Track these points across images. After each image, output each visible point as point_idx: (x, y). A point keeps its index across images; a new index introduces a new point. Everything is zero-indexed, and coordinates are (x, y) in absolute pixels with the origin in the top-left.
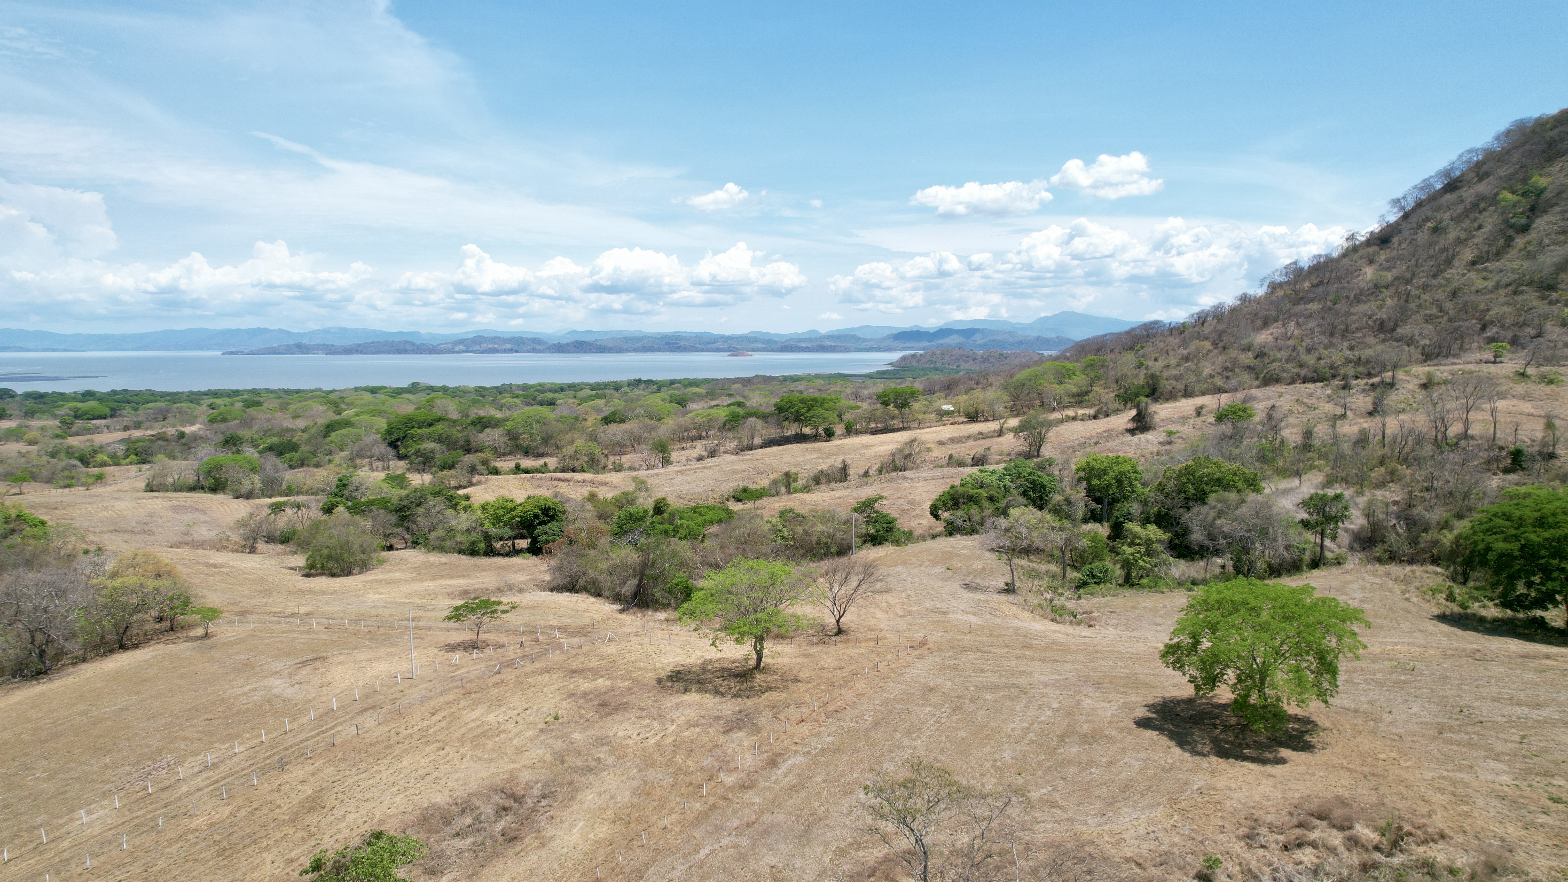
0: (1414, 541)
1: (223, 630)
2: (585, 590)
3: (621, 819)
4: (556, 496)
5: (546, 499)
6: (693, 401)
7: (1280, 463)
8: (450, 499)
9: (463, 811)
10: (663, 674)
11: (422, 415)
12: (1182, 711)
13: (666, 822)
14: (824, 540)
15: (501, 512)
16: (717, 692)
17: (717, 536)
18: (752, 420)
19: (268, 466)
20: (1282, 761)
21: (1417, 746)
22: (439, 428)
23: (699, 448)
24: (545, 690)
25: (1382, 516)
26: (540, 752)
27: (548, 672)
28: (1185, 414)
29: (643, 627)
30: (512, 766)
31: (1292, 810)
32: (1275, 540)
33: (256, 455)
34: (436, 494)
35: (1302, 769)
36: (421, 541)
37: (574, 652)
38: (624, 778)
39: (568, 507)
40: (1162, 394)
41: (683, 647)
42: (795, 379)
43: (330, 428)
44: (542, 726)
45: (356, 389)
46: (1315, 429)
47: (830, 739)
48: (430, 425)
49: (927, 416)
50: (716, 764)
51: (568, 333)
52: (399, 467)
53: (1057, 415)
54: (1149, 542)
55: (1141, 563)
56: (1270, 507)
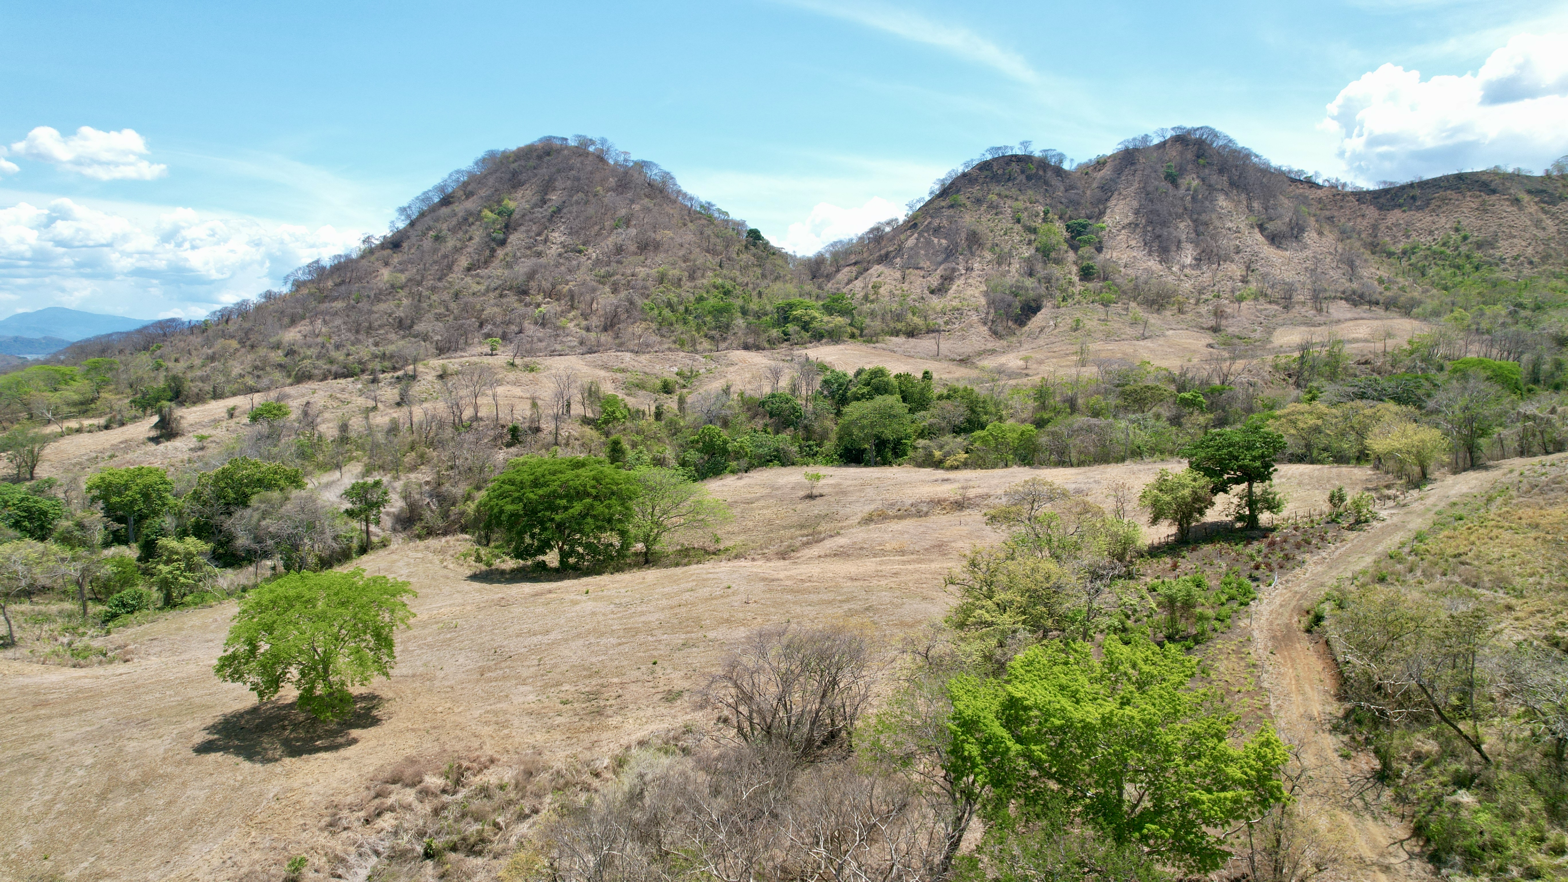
0: (445, 515)
7: (321, 458)
20: (355, 741)
21: (466, 691)
25: (417, 497)
28: (217, 417)
31: (368, 783)
32: (323, 532)
35: (373, 743)
40: (187, 397)
46: (351, 422)
53: (54, 428)
54: (189, 556)
55: (182, 580)
56: (314, 501)
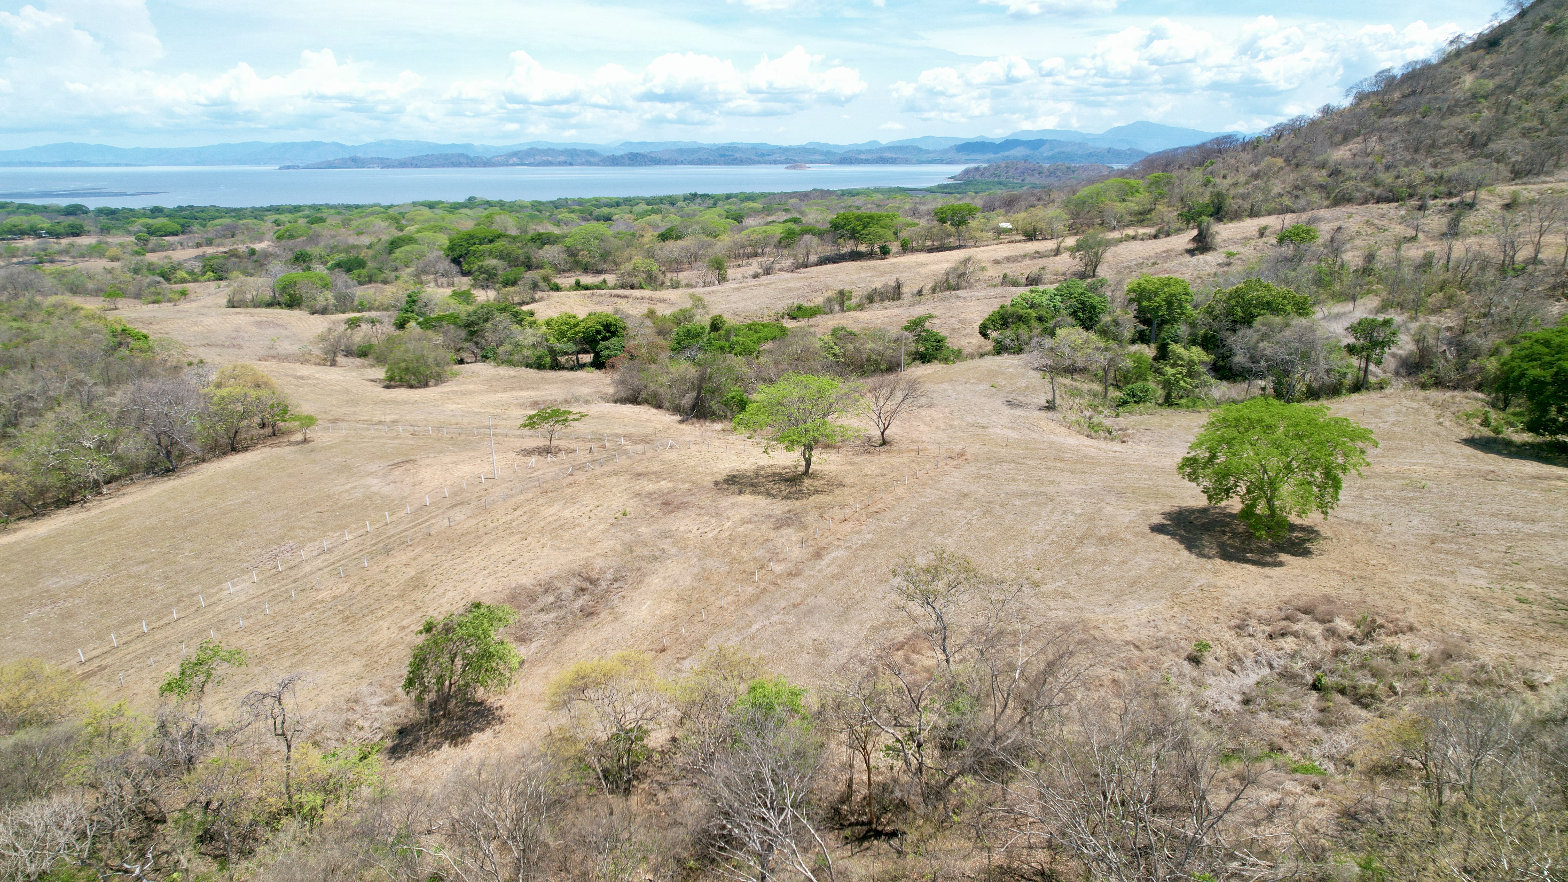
0: (1461, 368)
1: (320, 436)
2: (646, 401)
3: (683, 599)
4: (616, 313)
5: (606, 316)
6: (749, 216)
7: (1337, 287)
8: (516, 315)
9: (546, 591)
10: (720, 478)
11: (483, 231)
12: (1196, 518)
13: (723, 602)
14: (874, 357)
15: (565, 328)
16: (769, 494)
17: (771, 352)
18: (808, 237)
19: (340, 283)
20: (1281, 564)
21: (1408, 554)
22: (500, 244)
23: (755, 266)
24: (614, 490)
25: (1430, 342)
26: (610, 542)
27: (616, 474)
28: (1248, 235)
29: (702, 436)
30: (588, 554)
31: (1282, 605)
32: (1315, 363)
33: (326, 272)
34: (502, 310)
35: (1297, 571)
36: (490, 355)
37: (638, 458)
38: (686, 565)
39: (628, 323)
40: (1227, 213)
41: (738, 454)
42: (853, 194)
43: (394, 244)
44: (612, 521)
45: (414, 204)
46: (1379, 252)
47: (869, 536)
48: (491, 241)
49: (984, 234)
50: (767, 555)
51: (623, 145)
52: (464, 283)
53: (1116, 235)
54: (1191, 363)
55: (1182, 383)
56: (1314, 331)
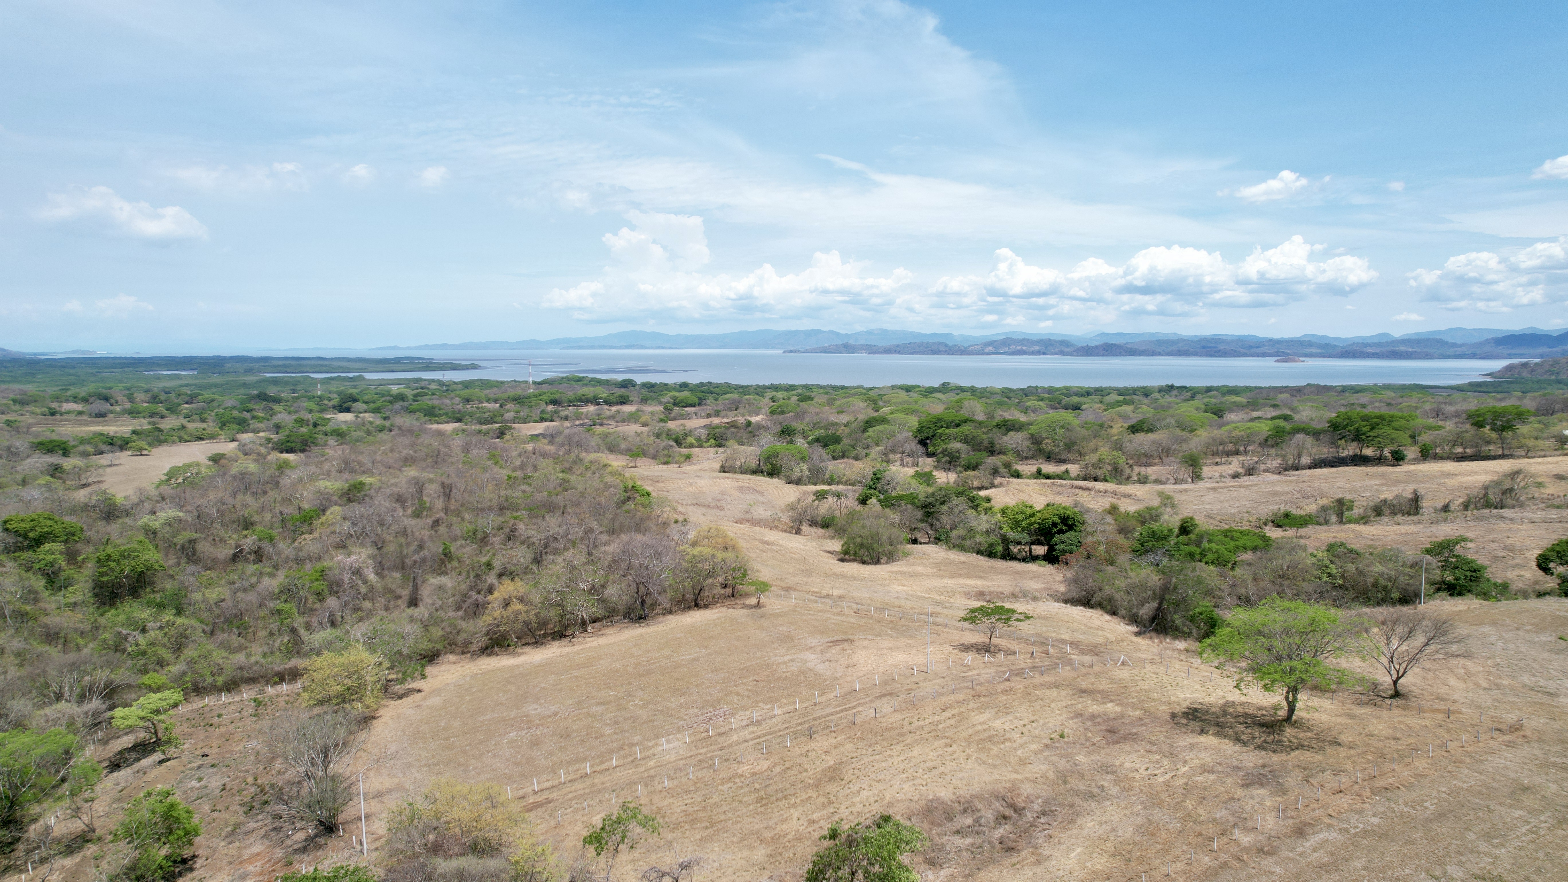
1: (773, 603)
2: (1100, 606)
3: (1121, 854)
4: (1076, 505)
5: (1065, 508)
6: (1231, 411)
8: (972, 500)
9: (965, 811)
10: (1178, 709)
11: (952, 416)
13: (1170, 869)
14: (1383, 582)
15: (1020, 517)
16: (1238, 740)
17: (1250, 564)
18: (1300, 437)
19: (815, 456)
22: (965, 429)
23: (1235, 464)
24: (1053, 705)
26: (1042, 767)
27: (1057, 687)
29: (1160, 654)
30: (1015, 776)
33: (806, 445)
34: (960, 494)
36: (943, 538)
37: (1084, 670)
38: (1128, 812)
39: (1087, 518)
41: (1202, 683)
43: (869, 424)
44: (1047, 741)
45: (893, 387)
47: (1375, 820)
48: (958, 425)
49: (1541, 442)
50: (1231, 818)
51: (1098, 335)
52: (927, 464)
